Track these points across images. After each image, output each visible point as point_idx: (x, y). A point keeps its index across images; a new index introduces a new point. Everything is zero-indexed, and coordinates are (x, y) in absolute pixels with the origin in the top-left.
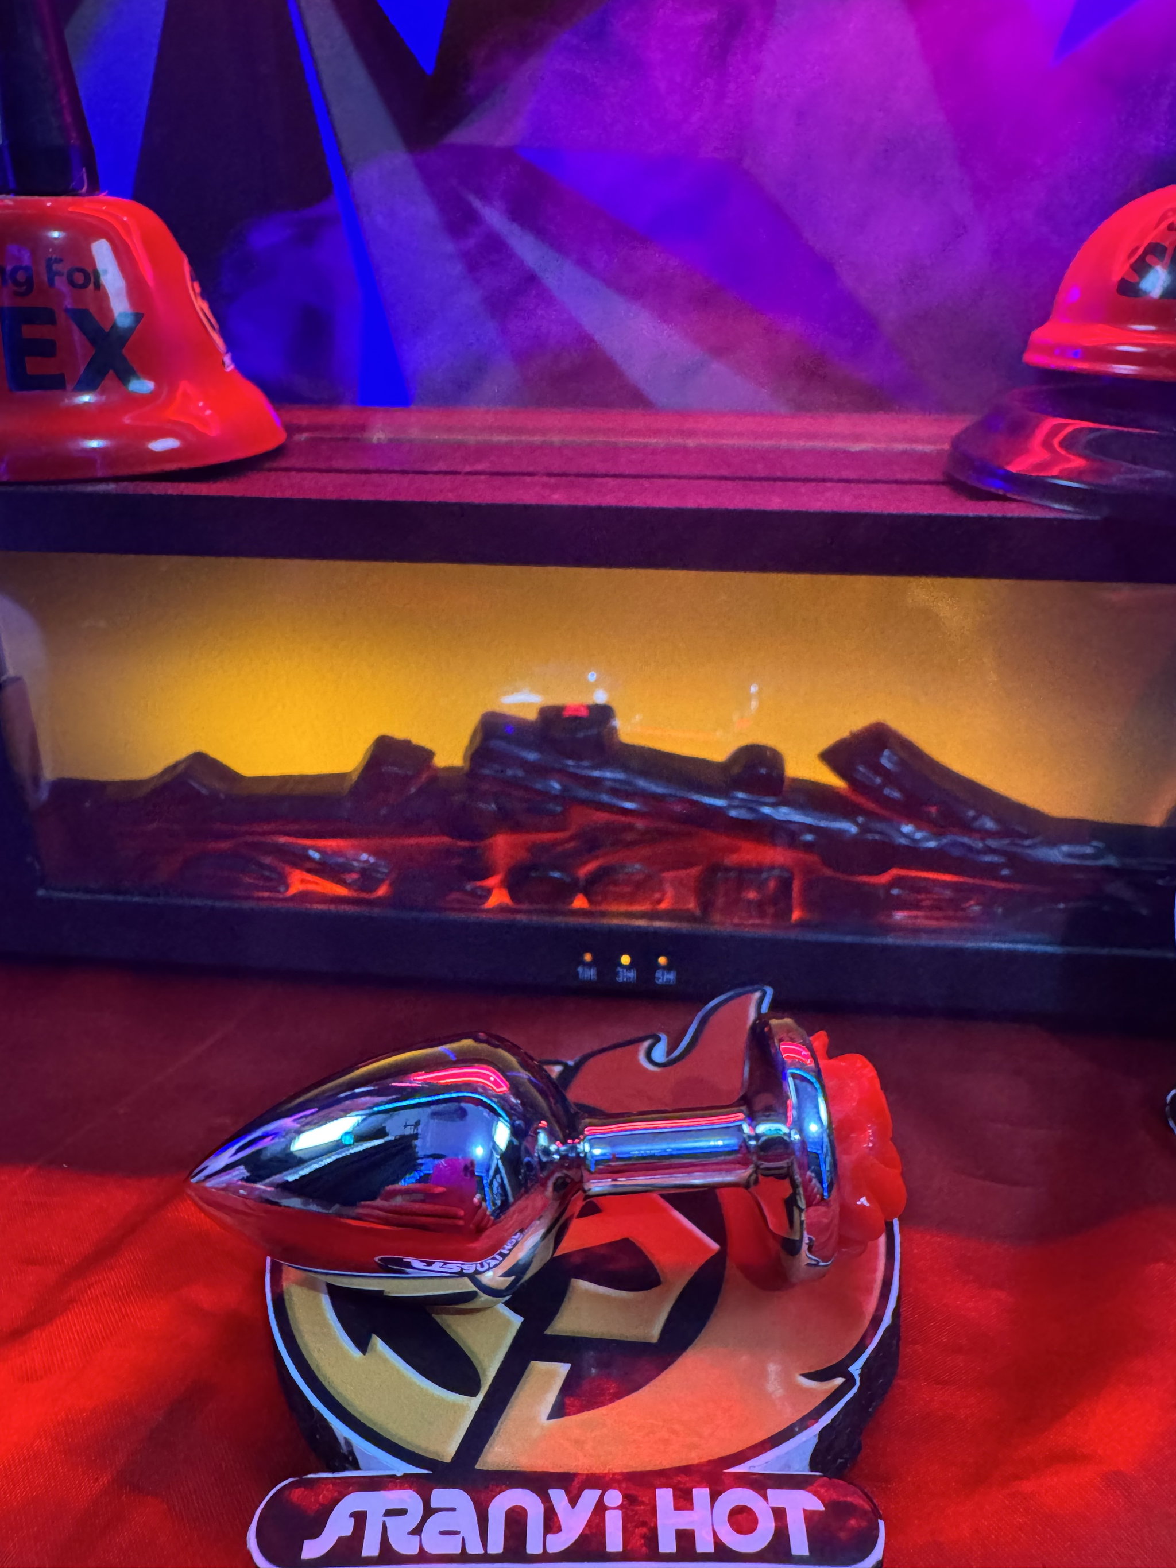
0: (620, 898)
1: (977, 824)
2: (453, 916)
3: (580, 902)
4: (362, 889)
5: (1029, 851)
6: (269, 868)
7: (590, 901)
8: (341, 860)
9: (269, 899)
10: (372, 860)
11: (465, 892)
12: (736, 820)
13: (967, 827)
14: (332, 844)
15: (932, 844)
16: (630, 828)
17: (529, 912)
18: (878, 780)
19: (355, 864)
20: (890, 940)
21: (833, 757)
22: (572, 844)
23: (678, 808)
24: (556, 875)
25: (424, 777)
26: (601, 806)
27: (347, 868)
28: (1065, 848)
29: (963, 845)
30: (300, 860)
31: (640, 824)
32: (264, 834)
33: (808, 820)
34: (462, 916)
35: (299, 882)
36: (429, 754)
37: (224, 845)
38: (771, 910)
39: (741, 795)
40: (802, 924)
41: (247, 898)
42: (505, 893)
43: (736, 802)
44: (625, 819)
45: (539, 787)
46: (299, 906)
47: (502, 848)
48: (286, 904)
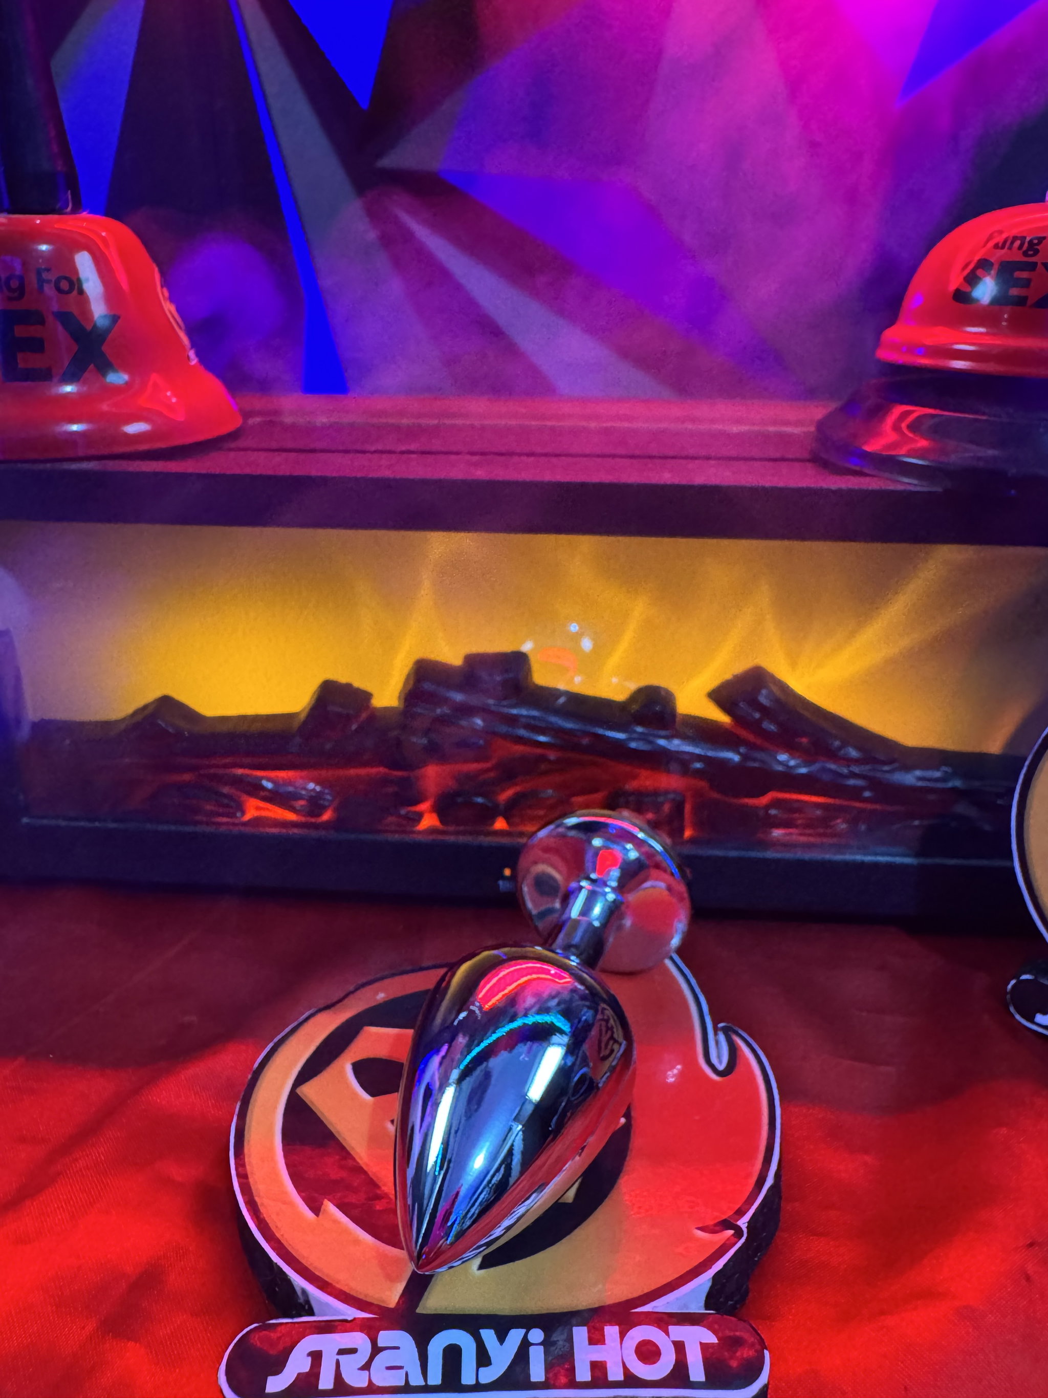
0: (535, 820)
1: (842, 753)
2: (389, 837)
3: (500, 824)
4: (309, 814)
5: (887, 776)
6: (225, 796)
7: (508, 823)
8: (291, 789)
9: (227, 824)
10: (318, 788)
11: (400, 816)
12: (635, 751)
13: (833, 755)
14: (282, 774)
15: (803, 770)
16: (543, 759)
17: (457, 833)
18: (757, 715)
19: (303, 792)
20: (770, 854)
21: (719, 696)
22: (492, 774)
23: (585, 741)
24: (480, 800)
25: (364, 715)
26: (520, 740)
27: (296, 797)
28: (918, 773)
29: (831, 771)
30: (255, 789)
31: (552, 756)
32: (225, 766)
33: (697, 751)
34: (398, 837)
35: (253, 809)
36: (366, 696)
37: (187, 777)
38: (666, 829)
39: (639, 729)
40: (692, 841)
41: (207, 824)
42: (435, 816)
43: (635, 736)
44: (539, 751)
45: (465, 723)
46: (253, 830)
47: (432, 777)
48: (241, 828)
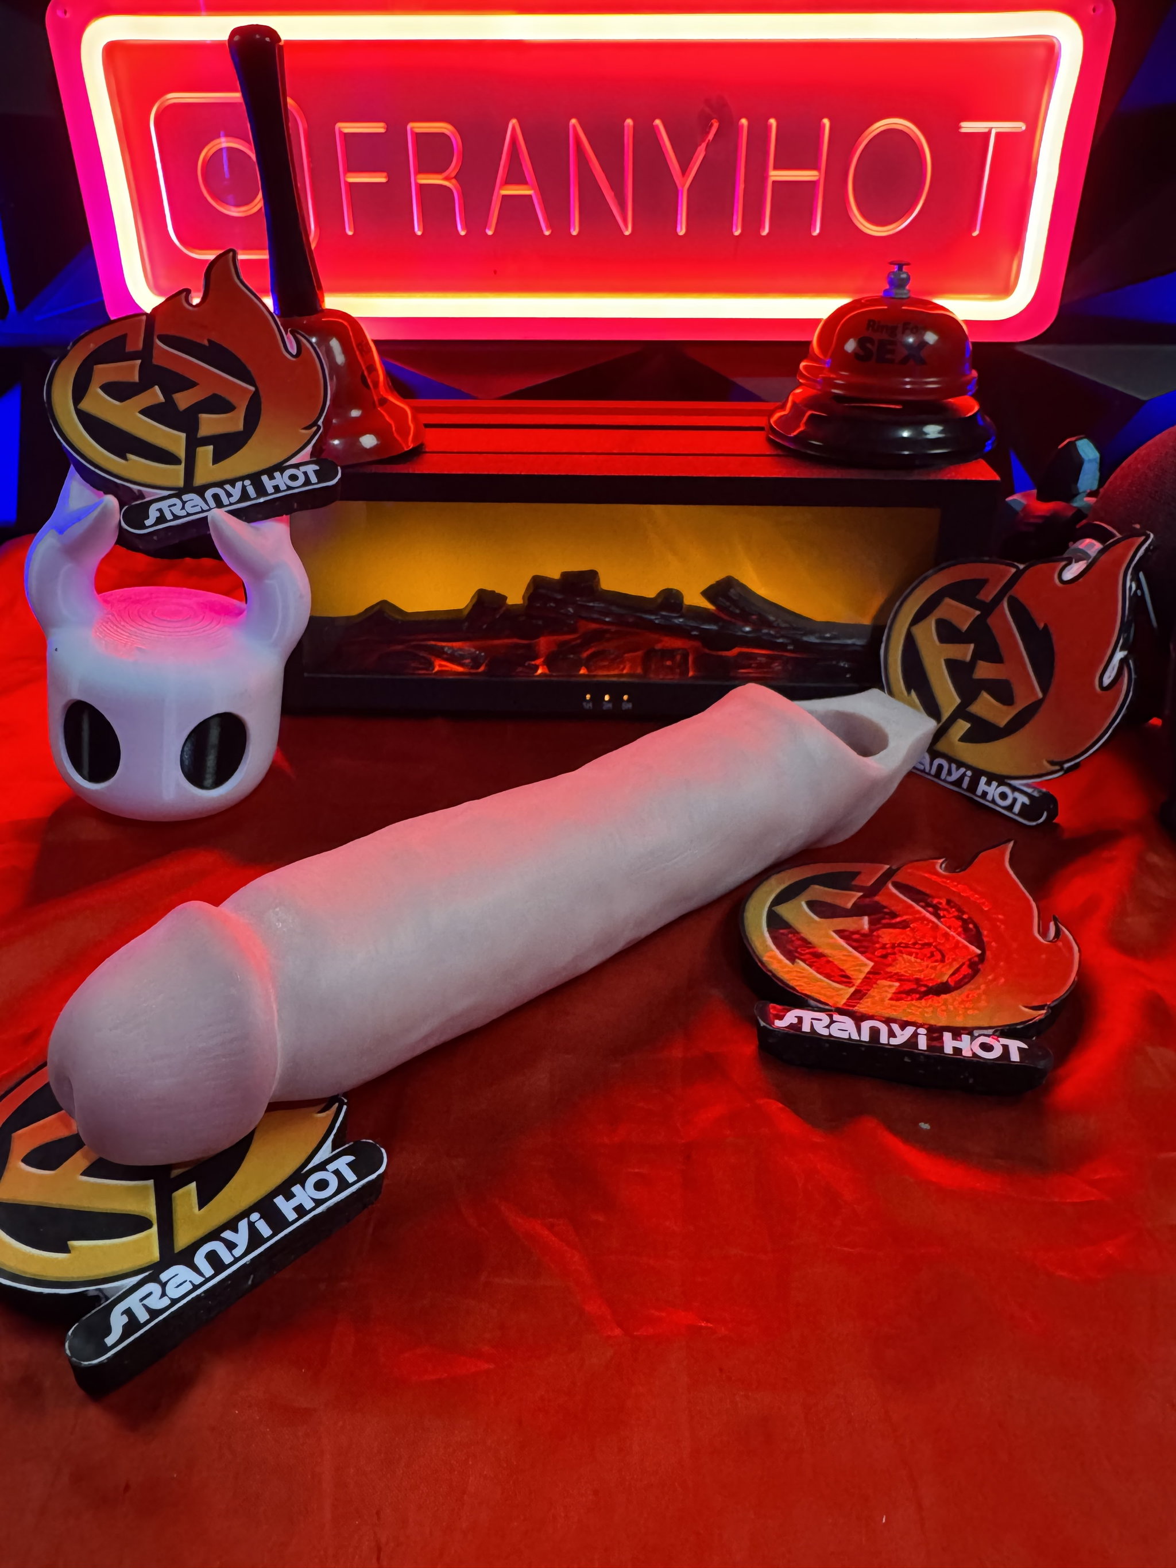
0: (603, 668)
1: (775, 624)
2: (519, 679)
3: (583, 671)
4: (472, 668)
5: (801, 637)
6: (424, 658)
7: (588, 668)
8: (461, 653)
9: (426, 674)
10: (477, 653)
11: (526, 667)
12: (661, 626)
13: (771, 625)
14: (456, 644)
15: (755, 635)
16: (609, 631)
17: (559, 676)
18: (728, 604)
19: (468, 655)
21: (707, 594)
23: (631, 620)
24: (571, 656)
25: (504, 608)
26: (594, 621)
27: (464, 657)
28: (819, 635)
29: (769, 634)
30: (440, 653)
31: (613, 629)
32: (422, 640)
33: (693, 624)
34: (525, 679)
35: (439, 665)
36: (505, 598)
37: (400, 647)
38: (678, 671)
39: (664, 613)
40: (692, 677)
41: (414, 674)
42: (545, 667)
43: (659, 617)
44: (605, 627)
45: (562, 611)
46: (438, 677)
47: (544, 644)
48: (432, 677)
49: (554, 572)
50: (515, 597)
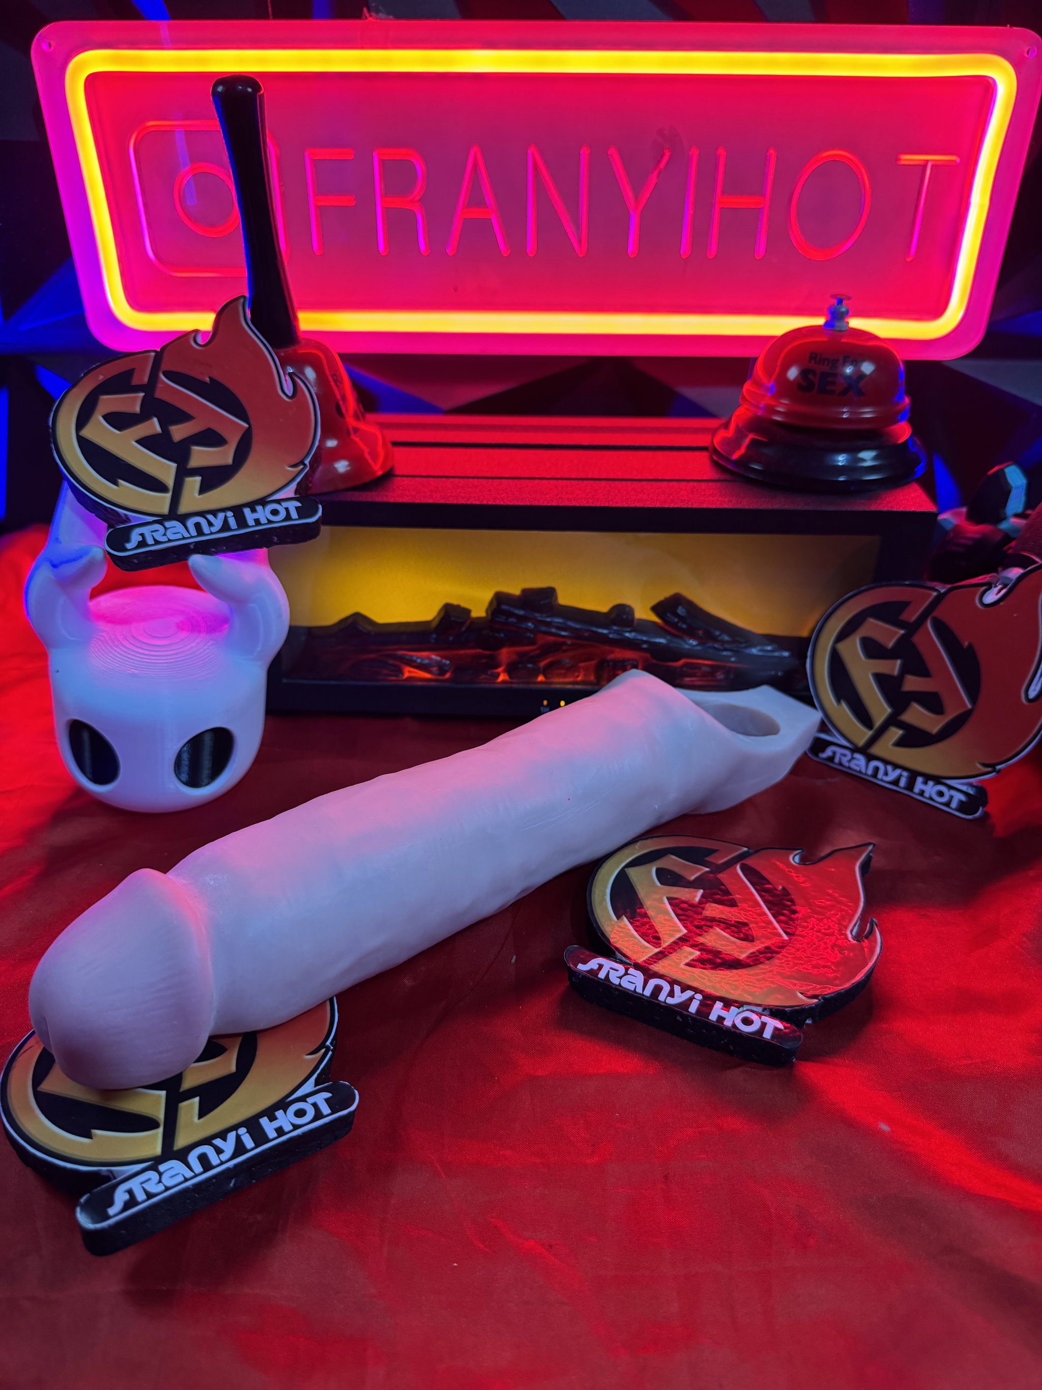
0: (560, 676)
1: (721, 637)
2: (483, 686)
3: (541, 678)
4: (439, 675)
5: (743, 650)
6: (394, 666)
7: (545, 677)
8: (428, 661)
9: (396, 680)
10: (442, 661)
11: (488, 675)
12: (612, 639)
13: (716, 639)
14: (425, 654)
15: (700, 648)
16: (564, 644)
17: (518, 683)
18: (676, 620)
19: (435, 663)
21: (656, 609)
23: (586, 634)
24: (530, 666)
25: (468, 622)
26: (551, 634)
27: (431, 665)
28: (759, 648)
29: (714, 647)
30: (410, 662)
31: (569, 642)
32: (392, 650)
33: (645, 638)
34: (487, 686)
35: (408, 672)
36: (468, 611)
37: (372, 656)
39: (615, 628)
41: (385, 680)
42: (506, 674)
43: (612, 631)
45: (523, 626)
46: (408, 684)
47: (505, 654)
48: (401, 683)
49: (515, 590)
50: (479, 611)
